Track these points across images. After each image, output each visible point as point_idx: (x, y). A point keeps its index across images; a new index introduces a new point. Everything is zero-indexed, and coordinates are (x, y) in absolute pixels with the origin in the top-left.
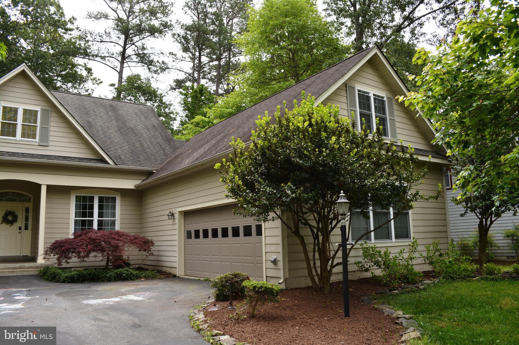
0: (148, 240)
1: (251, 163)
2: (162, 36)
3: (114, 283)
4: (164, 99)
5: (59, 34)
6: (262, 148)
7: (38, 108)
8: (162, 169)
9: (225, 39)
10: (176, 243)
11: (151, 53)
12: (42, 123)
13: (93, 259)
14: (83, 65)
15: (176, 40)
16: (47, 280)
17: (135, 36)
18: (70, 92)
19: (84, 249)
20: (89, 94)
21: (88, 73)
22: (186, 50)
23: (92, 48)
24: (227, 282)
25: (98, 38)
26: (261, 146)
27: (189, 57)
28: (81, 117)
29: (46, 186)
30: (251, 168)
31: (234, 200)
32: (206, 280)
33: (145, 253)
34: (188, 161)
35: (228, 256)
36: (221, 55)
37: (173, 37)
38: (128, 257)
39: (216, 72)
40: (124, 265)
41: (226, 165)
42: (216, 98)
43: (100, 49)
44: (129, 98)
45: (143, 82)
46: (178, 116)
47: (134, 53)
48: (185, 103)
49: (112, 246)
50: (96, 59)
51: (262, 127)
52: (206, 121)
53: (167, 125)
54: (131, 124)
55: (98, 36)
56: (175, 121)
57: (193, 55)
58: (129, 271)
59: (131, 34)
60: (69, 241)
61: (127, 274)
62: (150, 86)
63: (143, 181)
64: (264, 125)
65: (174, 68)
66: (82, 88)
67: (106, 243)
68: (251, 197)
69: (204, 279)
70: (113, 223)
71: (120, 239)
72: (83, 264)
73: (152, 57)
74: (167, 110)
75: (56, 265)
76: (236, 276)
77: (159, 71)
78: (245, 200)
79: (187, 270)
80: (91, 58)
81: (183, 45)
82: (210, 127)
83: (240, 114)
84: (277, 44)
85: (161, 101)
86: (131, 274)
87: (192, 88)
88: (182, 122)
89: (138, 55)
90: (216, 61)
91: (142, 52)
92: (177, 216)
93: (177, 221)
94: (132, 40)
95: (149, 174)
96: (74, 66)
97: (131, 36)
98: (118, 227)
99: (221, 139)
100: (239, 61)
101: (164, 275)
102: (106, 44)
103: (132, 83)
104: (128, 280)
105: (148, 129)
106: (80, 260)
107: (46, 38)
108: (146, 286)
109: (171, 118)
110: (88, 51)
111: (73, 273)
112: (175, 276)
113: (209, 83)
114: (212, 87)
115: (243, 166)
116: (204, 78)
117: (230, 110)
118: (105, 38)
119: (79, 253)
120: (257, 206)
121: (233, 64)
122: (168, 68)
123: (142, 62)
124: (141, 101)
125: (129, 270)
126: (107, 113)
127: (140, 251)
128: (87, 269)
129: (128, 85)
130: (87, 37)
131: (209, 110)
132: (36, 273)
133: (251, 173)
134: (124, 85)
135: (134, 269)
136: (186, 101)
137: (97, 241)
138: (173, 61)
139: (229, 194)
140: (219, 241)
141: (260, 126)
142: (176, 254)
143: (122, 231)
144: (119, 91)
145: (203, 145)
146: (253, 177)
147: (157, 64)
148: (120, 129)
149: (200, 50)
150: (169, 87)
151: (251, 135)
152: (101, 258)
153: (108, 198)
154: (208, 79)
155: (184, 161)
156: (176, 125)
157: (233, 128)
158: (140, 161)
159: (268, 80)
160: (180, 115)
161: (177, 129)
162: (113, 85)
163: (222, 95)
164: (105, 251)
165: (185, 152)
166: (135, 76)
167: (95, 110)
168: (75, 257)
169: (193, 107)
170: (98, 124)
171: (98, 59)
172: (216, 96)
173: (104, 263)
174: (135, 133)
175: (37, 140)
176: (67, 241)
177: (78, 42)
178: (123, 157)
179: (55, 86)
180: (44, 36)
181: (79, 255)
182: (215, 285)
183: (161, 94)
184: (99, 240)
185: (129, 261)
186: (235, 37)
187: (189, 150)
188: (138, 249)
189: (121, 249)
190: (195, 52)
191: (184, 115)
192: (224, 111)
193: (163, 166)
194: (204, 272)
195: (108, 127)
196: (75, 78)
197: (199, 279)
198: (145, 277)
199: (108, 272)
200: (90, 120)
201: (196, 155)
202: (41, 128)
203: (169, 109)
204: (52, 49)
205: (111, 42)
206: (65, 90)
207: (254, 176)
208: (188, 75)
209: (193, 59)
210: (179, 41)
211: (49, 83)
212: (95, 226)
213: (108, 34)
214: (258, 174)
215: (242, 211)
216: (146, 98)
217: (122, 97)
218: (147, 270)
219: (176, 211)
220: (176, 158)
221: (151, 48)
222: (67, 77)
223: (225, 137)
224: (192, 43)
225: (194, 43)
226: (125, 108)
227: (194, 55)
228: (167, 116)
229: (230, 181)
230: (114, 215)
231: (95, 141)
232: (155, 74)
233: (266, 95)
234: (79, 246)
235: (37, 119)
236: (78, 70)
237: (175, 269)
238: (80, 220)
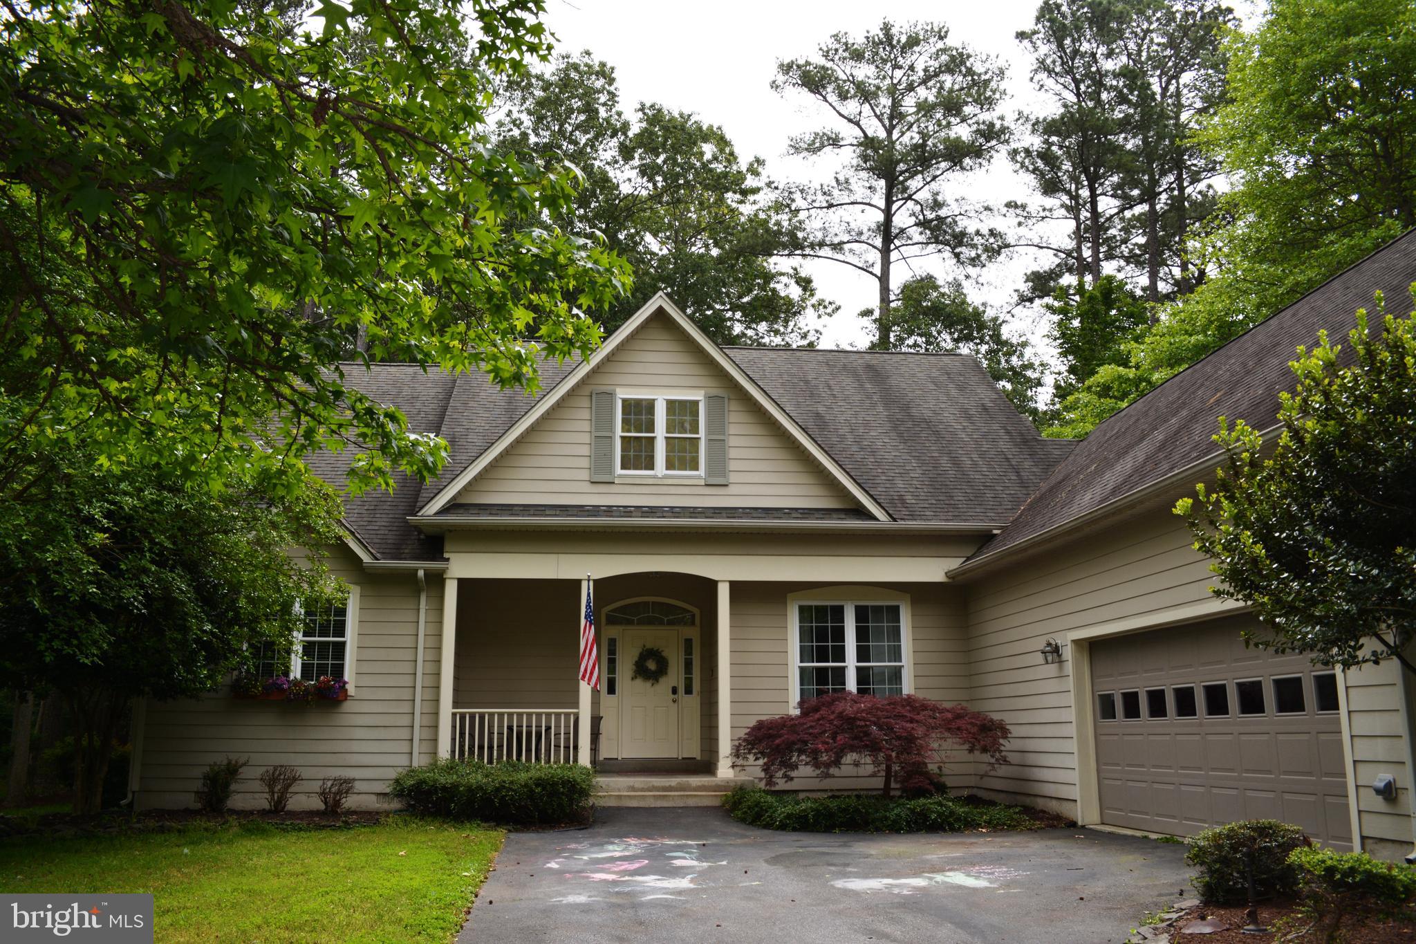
0: (992, 721)
1: (1288, 490)
2: (984, 163)
3: (910, 836)
4: (1005, 333)
5: (728, 206)
6: (1319, 442)
7: (698, 396)
8: (1016, 526)
9: (1161, 137)
10: (1072, 730)
11: (957, 213)
12: (709, 431)
13: (851, 770)
14: (791, 272)
15: (1023, 165)
16: (743, 820)
17: (912, 177)
18: (764, 345)
19: (827, 743)
20: (811, 344)
21: (805, 289)
22: (1050, 187)
23: (808, 225)
24: (1234, 849)
25: (821, 200)
26: (1314, 437)
27: (1062, 206)
28: (798, 405)
29: (727, 585)
30: (1289, 505)
31: (1241, 604)
32: (1167, 841)
33: (986, 757)
34: (1088, 496)
35: (1231, 770)
36: (1155, 183)
37: (1013, 159)
38: (940, 768)
39: (1144, 234)
40: (931, 788)
41: (1208, 501)
42: (1153, 308)
43: (827, 225)
44: (910, 341)
45: (943, 295)
46: (1047, 372)
47: (913, 220)
48: (1063, 335)
49: (899, 738)
50: (821, 253)
51: (1314, 379)
52: (1129, 379)
53: (1018, 402)
54: (924, 409)
55: (819, 193)
56: (1039, 389)
57: (1072, 198)
58: (945, 806)
59: (902, 173)
60: (789, 723)
61: (940, 815)
62: (964, 302)
63: (968, 559)
64: (1318, 374)
65: (1022, 242)
66: (792, 331)
67: (880, 728)
68: (1298, 593)
69: (1160, 836)
70: (896, 675)
71: (917, 717)
72: (828, 784)
73: (963, 223)
74: (1014, 360)
75: (762, 785)
76: (1263, 831)
77: (984, 257)
78: (1277, 601)
79: (1109, 808)
80: (808, 251)
81: (1042, 175)
82: (1142, 395)
83: (1233, 348)
84: (1328, 121)
85: (996, 337)
86: (952, 813)
87: (1080, 289)
88: (1057, 387)
89: (924, 224)
90: (1141, 203)
91: (933, 216)
92: (1068, 653)
93: (1069, 667)
94: (905, 189)
95: (983, 539)
96: (768, 277)
97: (901, 178)
98: (908, 687)
99: (1185, 427)
100: (1211, 192)
101: (1041, 819)
102: (840, 211)
103: (916, 300)
104: (944, 830)
105: (969, 417)
106: (818, 772)
107: (699, 222)
108: (995, 850)
109: (1029, 380)
110: (800, 235)
111: (803, 806)
112: (1072, 824)
113: (1128, 268)
114: (1138, 280)
115: (1261, 502)
116: (1110, 257)
117: (1201, 337)
118: (839, 196)
119: (815, 754)
120: (1319, 620)
121: (1194, 203)
122: (1007, 246)
123: (937, 242)
124: (943, 344)
125: (944, 802)
126: (862, 386)
127: (971, 751)
128: (838, 797)
129: (906, 308)
130: (793, 200)
131: (1135, 345)
132: (716, 803)
133: (1289, 520)
134: (895, 310)
135: (957, 800)
136: (1067, 328)
137: (859, 723)
138: (1020, 224)
139: (1226, 586)
140: (1201, 725)
141: (1306, 377)
142: (1073, 762)
143: (921, 695)
144: (884, 327)
145: (1129, 447)
146: (1296, 533)
147: (976, 238)
148: (895, 425)
149: (1093, 181)
150: (1016, 298)
151: (1278, 407)
152: (870, 769)
153: (877, 610)
154: (1123, 257)
155: (1078, 498)
156: (1043, 398)
157: (1217, 390)
158: (955, 507)
159: (1309, 234)
160: (1052, 369)
161: (1045, 408)
162: (867, 313)
163: (1169, 297)
164: (880, 750)
165: (1078, 473)
166: (922, 279)
167: (831, 382)
168: (807, 764)
169: (1088, 342)
170: (842, 418)
171: (826, 251)
172: (1152, 304)
173: (879, 783)
174: (936, 433)
175: (702, 472)
176: (785, 723)
177: (774, 218)
178: (909, 499)
179: (730, 334)
180: (694, 216)
181: (815, 758)
182: (1199, 856)
183: (996, 319)
184: (864, 719)
185: (943, 779)
186: (1192, 125)
187: (1088, 467)
188: (966, 746)
189: (921, 746)
190: (1077, 189)
191: (1064, 368)
192: (1181, 341)
193: (1020, 516)
194: (1158, 815)
195: (866, 424)
196: (774, 309)
197: (1146, 837)
198: (989, 823)
199: (891, 806)
200: (821, 409)
201: (1111, 478)
202: (710, 441)
203: (1021, 355)
204: (716, 244)
205: (852, 203)
206: (753, 341)
207: (1302, 531)
208: (1063, 256)
209: (1074, 210)
210: (1031, 167)
211: (716, 329)
212: (851, 684)
213: (844, 185)
214: (1312, 523)
215: (1270, 636)
216: (956, 336)
217: (892, 340)
218: (993, 803)
219: (1066, 640)
220: (1053, 490)
221: (957, 200)
222: (755, 309)
223: (1193, 418)
224: (1067, 166)
225: (1073, 166)
226: (904, 369)
227: (1075, 197)
228: (1017, 375)
229: (1225, 548)
230: (896, 654)
231: (836, 462)
232: (974, 266)
233: (1310, 280)
234: (815, 737)
235: (697, 421)
236: (779, 287)
237: (1072, 804)
238: (813, 668)
